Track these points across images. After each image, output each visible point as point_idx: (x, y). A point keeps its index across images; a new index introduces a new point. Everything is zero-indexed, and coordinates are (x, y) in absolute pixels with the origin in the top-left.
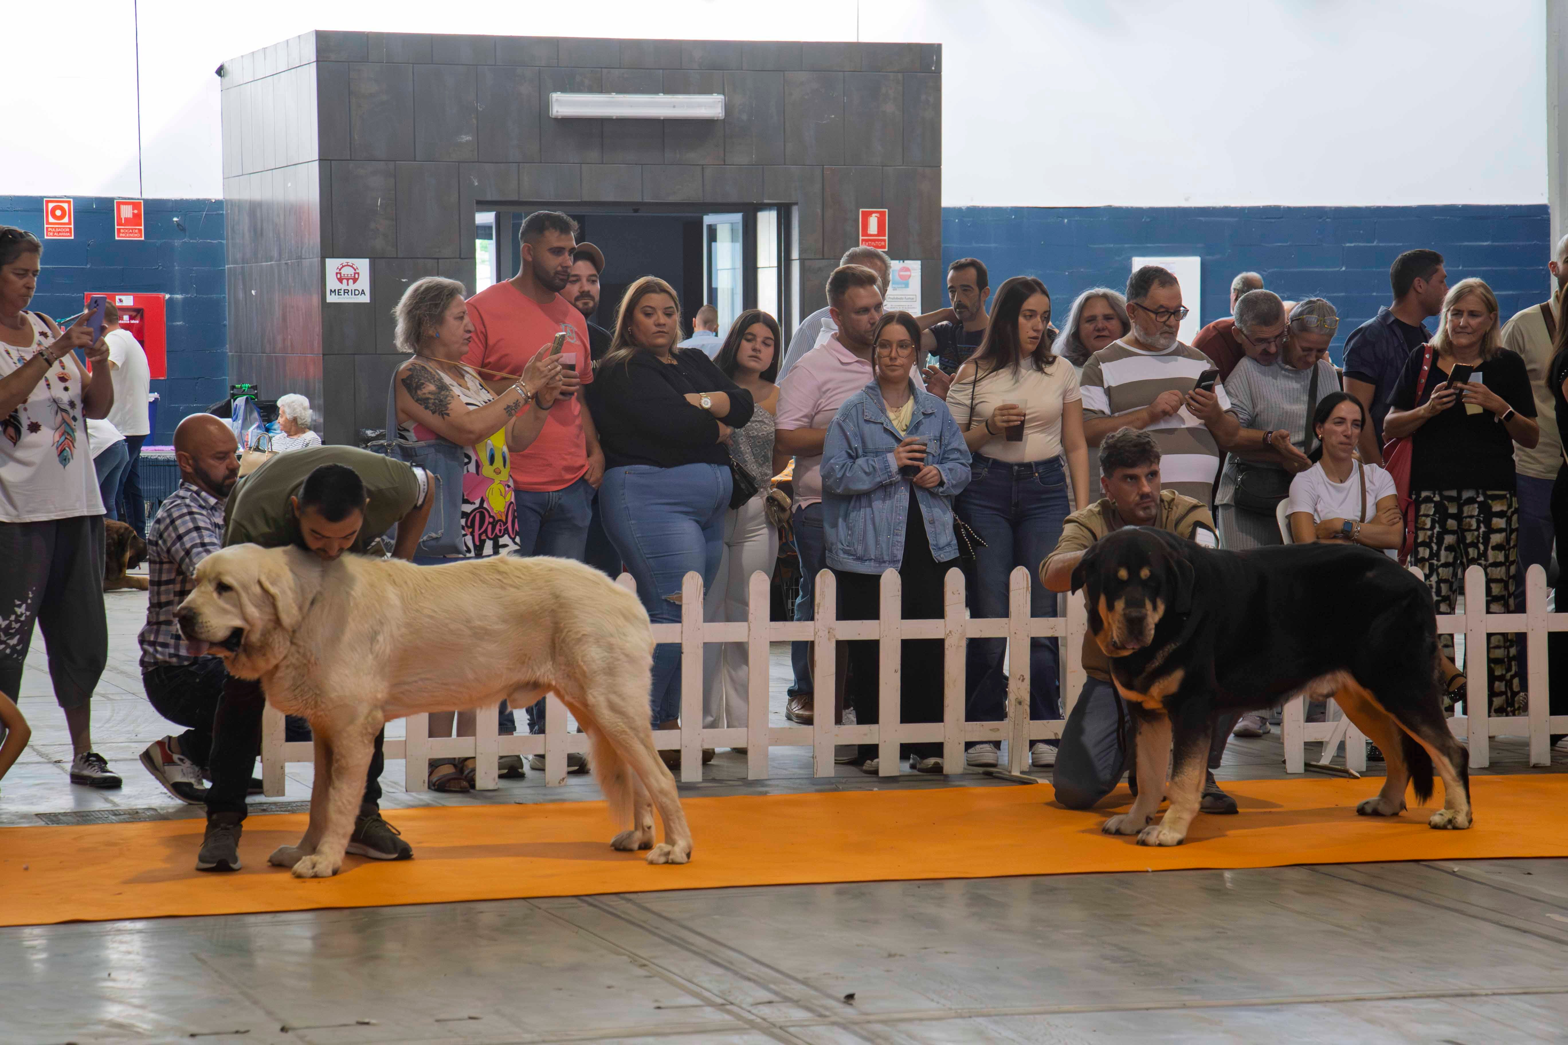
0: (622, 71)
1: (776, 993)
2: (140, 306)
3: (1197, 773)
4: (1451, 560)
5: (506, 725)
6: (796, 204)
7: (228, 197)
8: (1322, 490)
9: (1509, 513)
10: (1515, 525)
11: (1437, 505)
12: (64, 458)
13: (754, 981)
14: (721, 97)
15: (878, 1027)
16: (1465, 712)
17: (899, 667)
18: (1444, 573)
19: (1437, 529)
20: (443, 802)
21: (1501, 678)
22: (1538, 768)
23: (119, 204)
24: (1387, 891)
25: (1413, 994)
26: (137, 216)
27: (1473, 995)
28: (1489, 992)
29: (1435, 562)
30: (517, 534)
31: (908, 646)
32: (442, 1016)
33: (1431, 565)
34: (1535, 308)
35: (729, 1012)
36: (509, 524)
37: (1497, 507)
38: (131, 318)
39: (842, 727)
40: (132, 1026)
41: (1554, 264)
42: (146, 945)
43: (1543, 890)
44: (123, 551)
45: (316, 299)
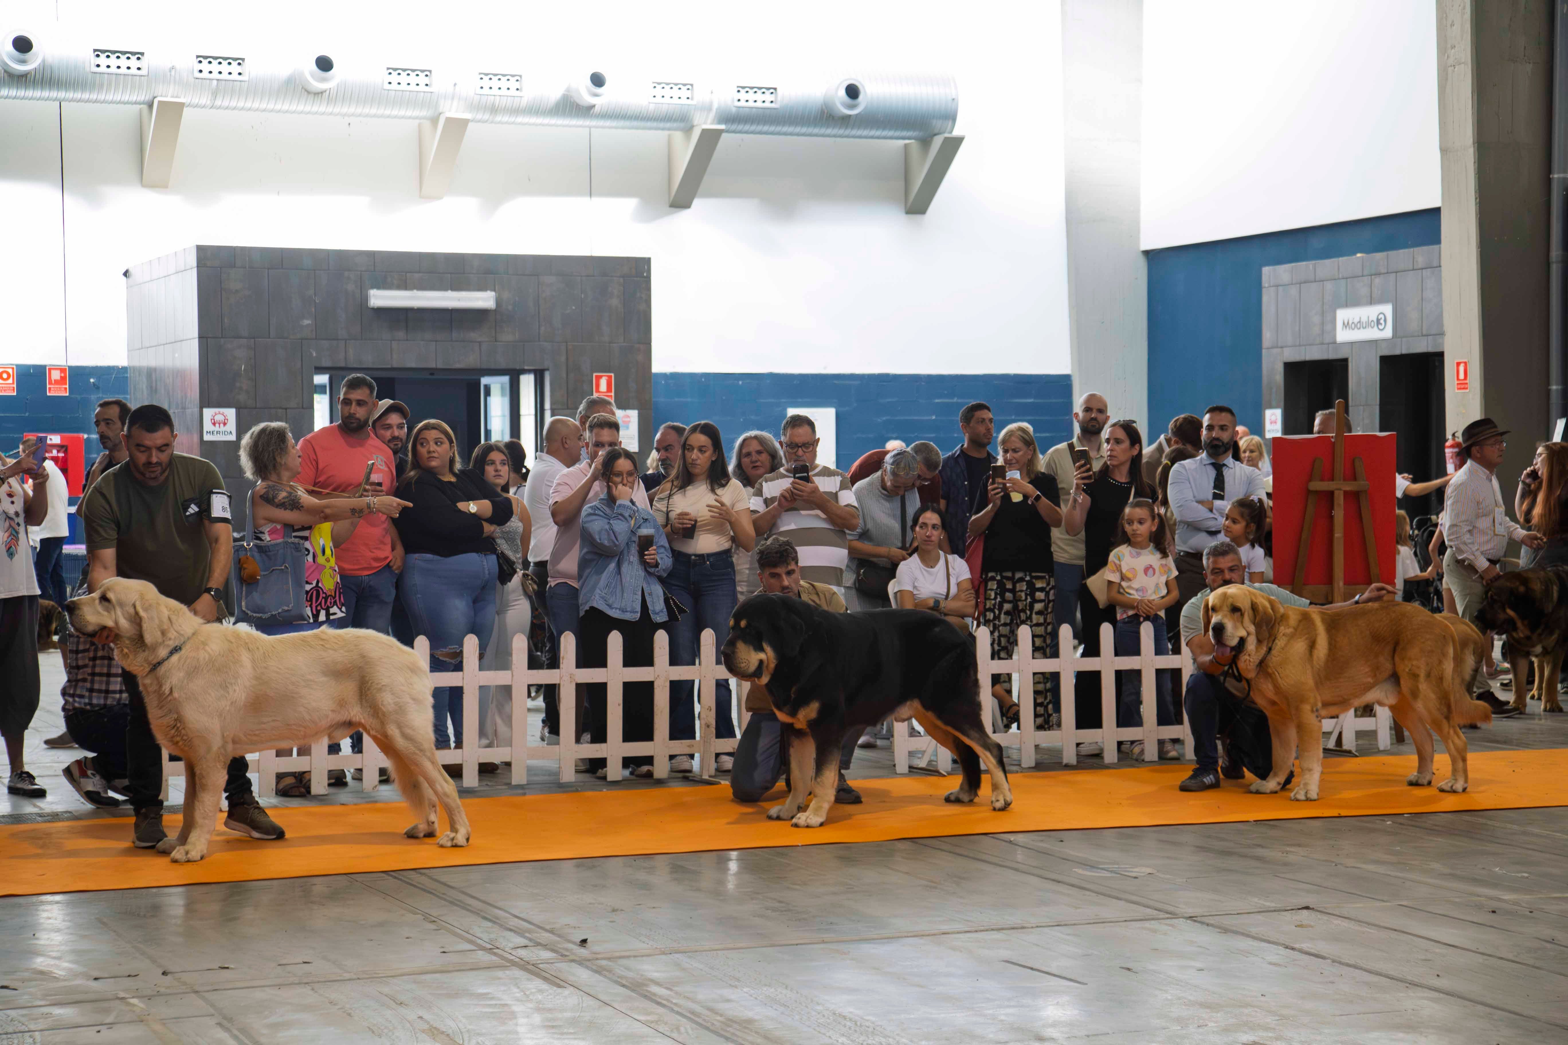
0: (421, 274)
1: (530, 940)
2: (65, 444)
3: (833, 774)
4: (1008, 621)
5: (334, 749)
6: (548, 370)
7: (132, 364)
8: (917, 573)
9: (1048, 589)
10: (1051, 597)
11: (999, 582)
12: (11, 553)
13: (515, 932)
14: (492, 294)
15: (604, 963)
16: (1019, 728)
17: (621, 702)
18: (1005, 630)
19: (999, 599)
20: (286, 804)
21: (1041, 705)
22: (1068, 767)
23: (50, 369)
24: (966, 856)
25: (982, 928)
26: (63, 379)
27: (1023, 928)
28: (1034, 925)
29: (997, 622)
30: (343, 605)
31: (628, 687)
32: (284, 962)
33: (994, 625)
34: (1063, 445)
35: (495, 954)
36: (337, 598)
37: (1039, 584)
38: (58, 452)
39: (580, 745)
40: (51, 972)
41: (1077, 414)
42: (64, 912)
43: (1072, 853)
44: (50, 623)
45: (196, 438)
